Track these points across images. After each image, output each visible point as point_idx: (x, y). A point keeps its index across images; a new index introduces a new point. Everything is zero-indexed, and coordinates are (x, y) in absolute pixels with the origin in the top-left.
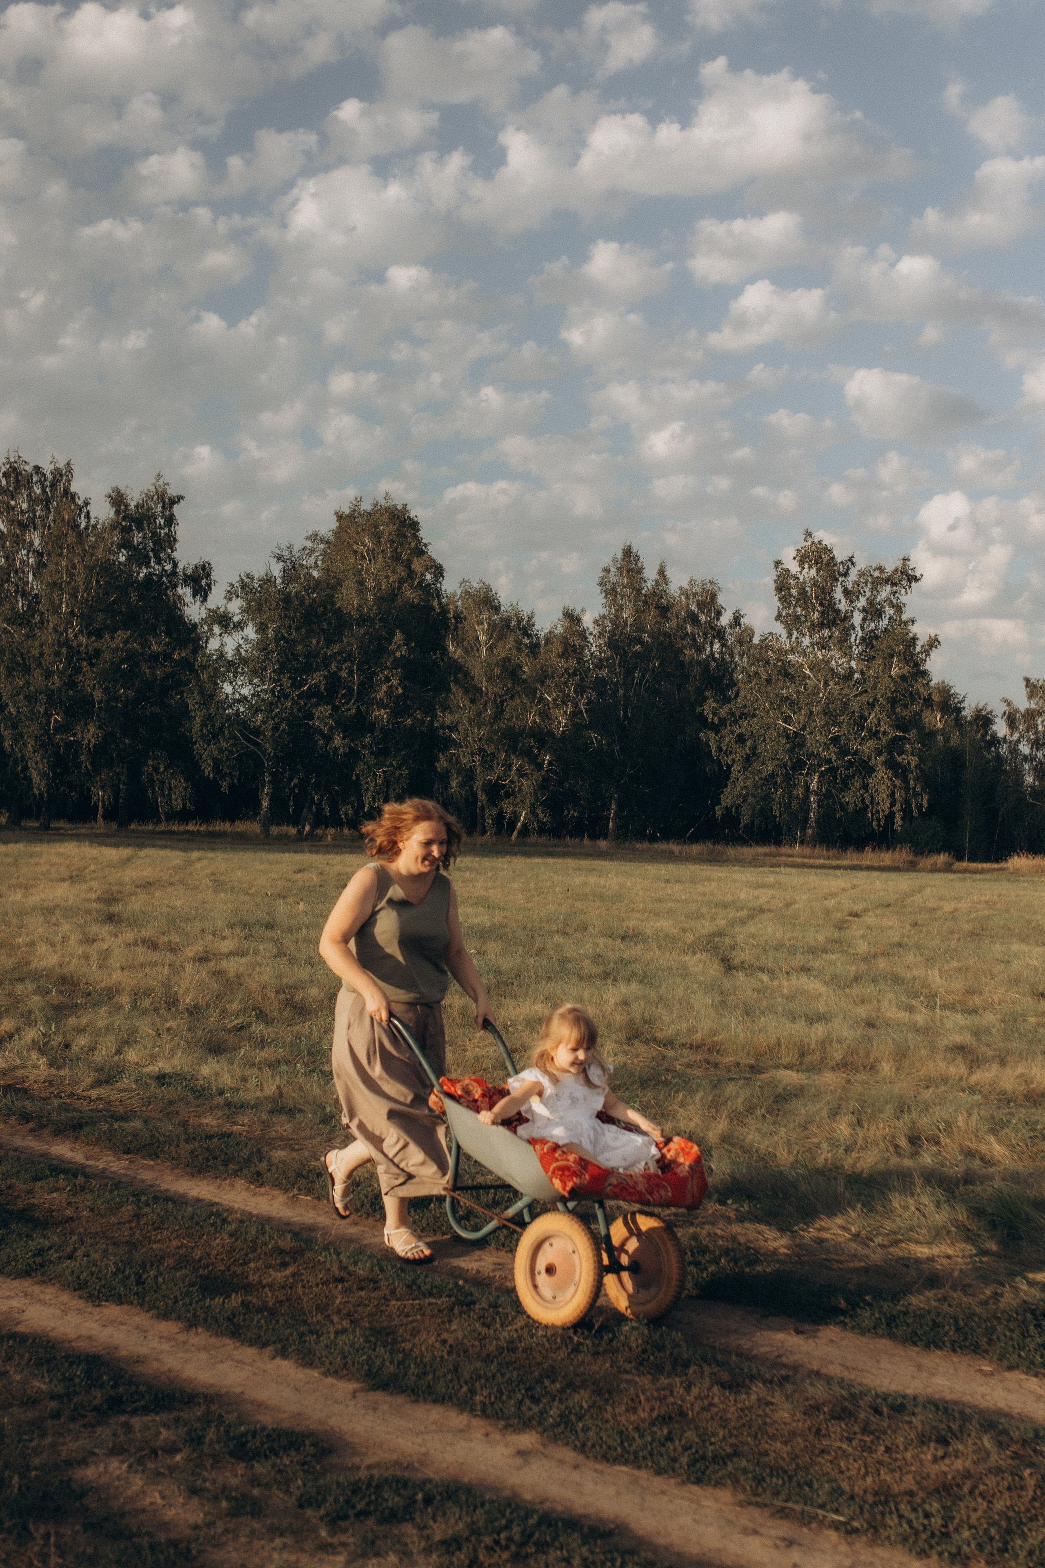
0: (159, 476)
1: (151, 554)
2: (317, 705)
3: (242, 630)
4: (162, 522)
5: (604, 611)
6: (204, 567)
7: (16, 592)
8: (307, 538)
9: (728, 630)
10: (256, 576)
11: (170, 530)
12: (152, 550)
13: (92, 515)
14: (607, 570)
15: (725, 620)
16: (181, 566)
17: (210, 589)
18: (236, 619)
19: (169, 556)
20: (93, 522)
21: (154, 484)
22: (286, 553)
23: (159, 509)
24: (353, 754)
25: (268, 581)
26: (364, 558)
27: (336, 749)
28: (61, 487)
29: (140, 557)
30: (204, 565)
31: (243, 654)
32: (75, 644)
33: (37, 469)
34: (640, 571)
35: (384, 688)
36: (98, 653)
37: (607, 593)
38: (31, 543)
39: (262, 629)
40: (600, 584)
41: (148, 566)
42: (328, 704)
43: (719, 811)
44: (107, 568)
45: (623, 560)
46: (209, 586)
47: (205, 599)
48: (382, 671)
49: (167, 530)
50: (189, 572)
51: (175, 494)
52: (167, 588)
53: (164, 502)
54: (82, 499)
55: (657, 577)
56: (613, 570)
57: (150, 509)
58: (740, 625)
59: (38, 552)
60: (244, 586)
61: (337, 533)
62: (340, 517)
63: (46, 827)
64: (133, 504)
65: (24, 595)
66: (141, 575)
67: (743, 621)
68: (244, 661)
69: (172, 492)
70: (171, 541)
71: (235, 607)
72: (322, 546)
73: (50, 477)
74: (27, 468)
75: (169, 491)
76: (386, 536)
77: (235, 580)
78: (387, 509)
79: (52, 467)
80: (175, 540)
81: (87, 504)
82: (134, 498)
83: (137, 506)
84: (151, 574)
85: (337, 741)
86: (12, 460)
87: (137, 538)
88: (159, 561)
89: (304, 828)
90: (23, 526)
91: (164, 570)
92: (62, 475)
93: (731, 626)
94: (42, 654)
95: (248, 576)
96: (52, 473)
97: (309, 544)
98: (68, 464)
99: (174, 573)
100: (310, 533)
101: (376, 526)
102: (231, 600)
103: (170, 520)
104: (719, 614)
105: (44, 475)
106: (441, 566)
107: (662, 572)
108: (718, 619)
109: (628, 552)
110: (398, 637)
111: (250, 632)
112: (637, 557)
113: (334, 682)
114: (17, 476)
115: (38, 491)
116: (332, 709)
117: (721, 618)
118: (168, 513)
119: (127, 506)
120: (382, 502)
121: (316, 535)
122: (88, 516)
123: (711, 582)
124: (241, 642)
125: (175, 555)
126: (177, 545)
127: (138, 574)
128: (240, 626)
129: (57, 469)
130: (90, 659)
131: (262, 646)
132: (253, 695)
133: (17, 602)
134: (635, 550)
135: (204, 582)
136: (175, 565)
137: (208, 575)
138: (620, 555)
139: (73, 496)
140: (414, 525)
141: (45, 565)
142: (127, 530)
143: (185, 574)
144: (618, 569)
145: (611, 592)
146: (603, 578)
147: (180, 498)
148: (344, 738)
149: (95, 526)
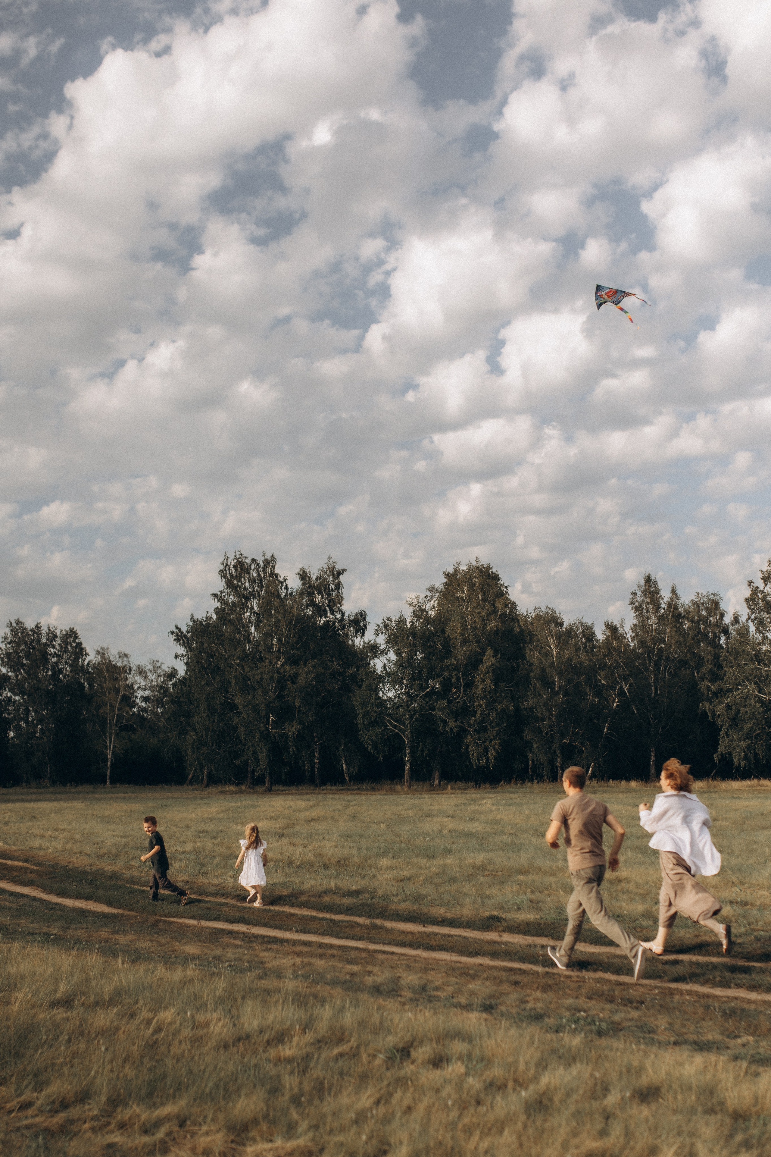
0: (330, 558)
1: (327, 608)
2: (437, 700)
3: (386, 654)
4: (333, 587)
5: (635, 622)
6: (361, 615)
7: (245, 640)
8: (427, 590)
9: (731, 627)
10: (394, 619)
11: (338, 592)
12: (328, 606)
13: (289, 587)
14: (634, 594)
15: (727, 620)
16: (346, 615)
17: (366, 628)
18: (382, 647)
19: (339, 609)
20: (290, 591)
21: (327, 564)
22: (415, 601)
23: (331, 578)
24: (463, 731)
25: (402, 621)
26: (464, 601)
27: (451, 729)
28: (269, 570)
29: (320, 611)
30: (361, 613)
31: (388, 669)
32: (282, 671)
33: (254, 560)
34: (657, 591)
35: (481, 686)
36: (296, 675)
37: (637, 609)
38: (252, 608)
39: (398, 653)
40: (631, 603)
41: (326, 616)
42: (444, 699)
43: (716, 757)
44: (301, 620)
45: (645, 585)
46: (365, 626)
47: (363, 635)
48: (479, 675)
49: (336, 592)
50: (352, 618)
51: (340, 568)
52: (339, 629)
53: (333, 575)
54: (282, 577)
55: (671, 595)
56: (639, 593)
57: (325, 579)
58: (739, 622)
59: (256, 613)
60: (386, 626)
61: (446, 584)
62: (447, 575)
63: (270, 790)
64: (314, 578)
65: (249, 641)
66: (322, 622)
67: (740, 619)
68: (388, 674)
69: (339, 567)
70: (340, 599)
71: (381, 640)
72: (437, 594)
73: (262, 564)
74: (247, 561)
75: (336, 567)
76: (477, 585)
77: (380, 622)
78: (477, 568)
79: (263, 559)
80: (342, 598)
81: (285, 580)
82: (314, 574)
83: (317, 579)
84: (328, 621)
85: (452, 724)
86: (238, 557)
87: (318, 599)
88: (332, 613)
89: (434, 782)
90: (247, 599)
91: (336, 618)
92: (270, 562)
93: (732, 624)
94: (262, 679)
95: (388, 619)
96: (263, 562)
97: (429, 594)
98: (273, 556)
99: (342, 619)
100: (429, 586)
101: (471, 579)
102: (378, 635)
103: (338, 586)
104: (722, 616)
105: (258, 565)
106: (515, 603)
107: (674, 591)
108: (722, 620)
109: (648, 580)
110: (490, 652)
111: (392, 656)
112: (655, 583)
113: (447, 684)
114: (241, 566)
115: (255, 575)
116: (448, 702)
117: (724, 619)
118: (337, 581)
119: (310, 578)
120: (474, 564)
121: (433, 588)
122: (286, 588)
123: (714, 595)
124: (386, 662)
125: (343, 608)
126: (344, 602)
127: (320, 621)
128: (385, 652)
129: (266, 560)
130: (292, 679)
131: (400, 664)
132: (395, 697)
133: (246, 646)
134: (653, 578)
135: (362, 624)
136: (343, 615)
137: (364, 619)
138: (642, 582)
139: (277, 576)
140: (496, 578)
141: (261, 621)
142: (311, 594)
143: (349, 620)
144: (642, 592)
145: (638, 609)
146: (633, 599)
147: (344, 570)
148: (455, 722)
149: (291, 594)
